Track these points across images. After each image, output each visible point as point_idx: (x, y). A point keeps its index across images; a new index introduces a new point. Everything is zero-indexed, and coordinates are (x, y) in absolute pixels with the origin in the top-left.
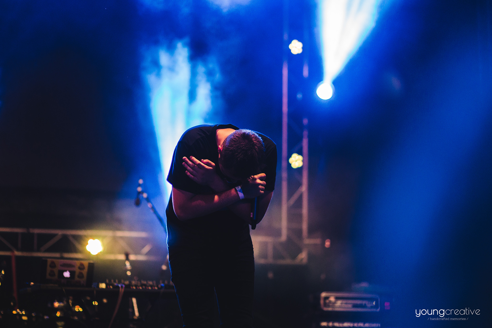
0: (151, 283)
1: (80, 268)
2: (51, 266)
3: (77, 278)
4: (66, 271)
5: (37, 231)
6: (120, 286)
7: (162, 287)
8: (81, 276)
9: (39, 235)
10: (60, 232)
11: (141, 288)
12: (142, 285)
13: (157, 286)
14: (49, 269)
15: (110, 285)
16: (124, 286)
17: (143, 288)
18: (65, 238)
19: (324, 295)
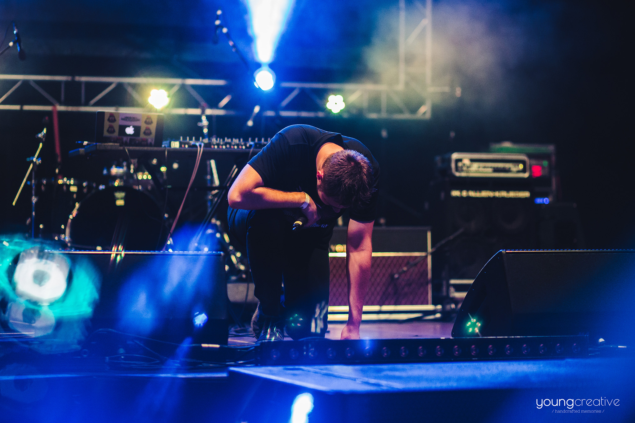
0: (236, 141)
1: (146, 122)
2: (109, 120)
3: (142, 136)
4: (129, 126)
5: (84, 79)
6: (198, 144)
7: (251, 146)
8: (148, 132)
9: (88, 84)
10: (115, 80)
11: (224, 147)
12: (226, 144)
13: (245, 145)
14: (107, 124)
15: (185, 144)
16: (203, 145)
17: (226, 147)
18: (120, 86)
19: (455, 156)
